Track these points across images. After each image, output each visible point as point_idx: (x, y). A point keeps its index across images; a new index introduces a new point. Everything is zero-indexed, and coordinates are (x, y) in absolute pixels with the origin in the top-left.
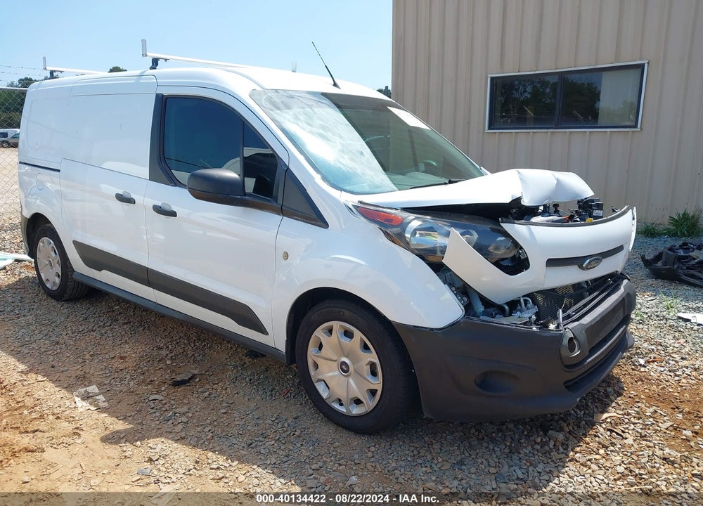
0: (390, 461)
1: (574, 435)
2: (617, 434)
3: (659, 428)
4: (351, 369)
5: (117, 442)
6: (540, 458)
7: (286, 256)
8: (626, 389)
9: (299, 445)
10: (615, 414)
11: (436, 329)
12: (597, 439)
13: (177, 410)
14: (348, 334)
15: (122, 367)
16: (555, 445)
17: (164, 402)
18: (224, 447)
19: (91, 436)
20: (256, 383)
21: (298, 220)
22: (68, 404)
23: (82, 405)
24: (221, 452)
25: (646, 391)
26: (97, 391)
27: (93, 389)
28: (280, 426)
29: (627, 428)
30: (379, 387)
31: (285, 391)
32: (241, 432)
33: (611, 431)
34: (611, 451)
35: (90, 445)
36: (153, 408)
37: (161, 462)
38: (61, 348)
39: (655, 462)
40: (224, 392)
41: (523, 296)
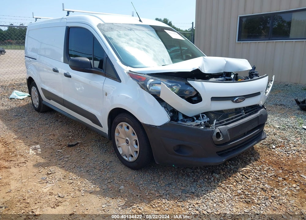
0: (141, 181)
1: (225, 176)
2: (246, 177)
3: (267, 176)
4: (129, 143)
5: (38, 167)
6: (206, 185)
7: (106, 94)
8: (260, 158)
9: (107, 172)
10: (249, 169)
11: (158, 126)
12: (235, 178)
13: (65, 156)
14: (128, 128)
15: (52, 138)
16: (214, 180)
17: (62, 153)
18: (77, 171)
19: (30, 164)
20: (101, 147)
21: (111, 79)
22: (27, 151)
23: (31, 152)
24: (75, 173)
25: (270, 159)
26: (39, 147)
27: (38, 146)
28: (103, 164)
29: (252, 175)
30: (138, 150)
31: (111, 151)
32: (86, 166)
33: (243, 175)
34: (240, 184)
35: (28, 167)
36: (57, 155)
37: (51, 175)
38: (32, 130)
39: (257, 190)
40: (87, 150)
41: (201, 114)
